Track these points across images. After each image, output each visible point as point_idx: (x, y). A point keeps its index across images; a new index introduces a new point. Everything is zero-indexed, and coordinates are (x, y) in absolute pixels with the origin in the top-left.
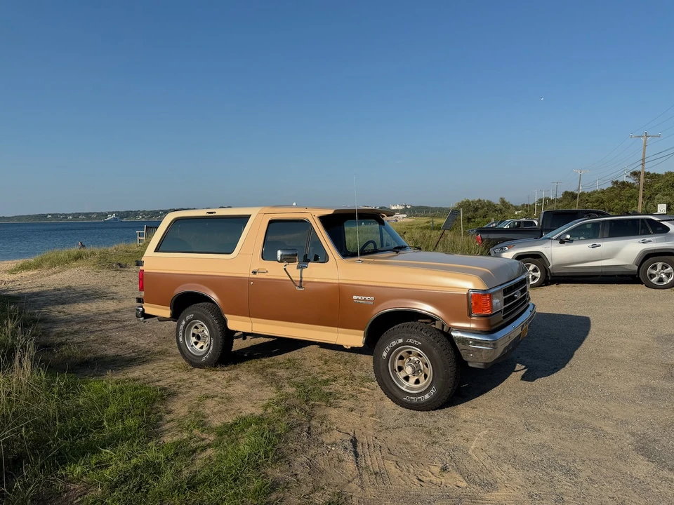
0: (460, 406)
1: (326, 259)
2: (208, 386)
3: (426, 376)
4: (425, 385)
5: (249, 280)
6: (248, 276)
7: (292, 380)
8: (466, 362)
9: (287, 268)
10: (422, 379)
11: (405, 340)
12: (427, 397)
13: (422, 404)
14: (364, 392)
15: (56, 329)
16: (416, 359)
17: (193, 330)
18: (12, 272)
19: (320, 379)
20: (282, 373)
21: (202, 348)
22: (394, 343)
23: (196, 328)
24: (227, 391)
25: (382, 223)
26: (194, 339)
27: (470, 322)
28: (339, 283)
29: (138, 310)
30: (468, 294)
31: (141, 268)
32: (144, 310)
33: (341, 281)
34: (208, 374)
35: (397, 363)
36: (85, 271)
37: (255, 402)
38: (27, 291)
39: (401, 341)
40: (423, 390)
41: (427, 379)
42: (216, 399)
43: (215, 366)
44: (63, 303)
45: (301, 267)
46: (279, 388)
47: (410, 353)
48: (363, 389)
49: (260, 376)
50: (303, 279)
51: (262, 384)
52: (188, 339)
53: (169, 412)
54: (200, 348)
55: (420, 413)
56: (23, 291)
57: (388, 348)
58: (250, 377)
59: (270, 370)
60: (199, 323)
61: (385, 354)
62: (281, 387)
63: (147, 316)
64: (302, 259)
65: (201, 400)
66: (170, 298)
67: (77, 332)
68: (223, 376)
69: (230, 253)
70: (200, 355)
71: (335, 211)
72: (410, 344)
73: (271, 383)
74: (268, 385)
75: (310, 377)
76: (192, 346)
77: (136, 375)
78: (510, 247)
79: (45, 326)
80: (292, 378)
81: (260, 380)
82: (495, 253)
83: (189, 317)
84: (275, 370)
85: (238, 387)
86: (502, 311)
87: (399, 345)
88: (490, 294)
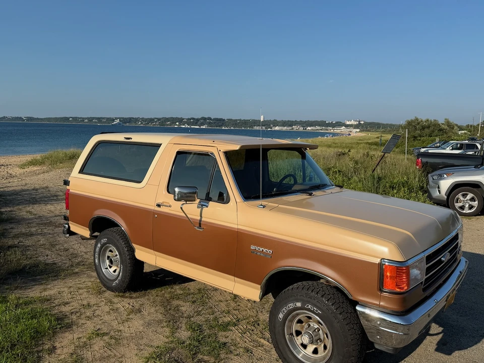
1: (227, 200)
2: (107, 318)
3: (325, 347)
4: (324, 358)
5: (153, 213)
6: (152, 208)
7: (192, 319)
8: (372, 343)
9: (184, 207)
10: (321, 349)
11: (303, 304)
14: (262, 346)
15: (16, 230)
16: (316, 326)
17: (108, 254)
18: (22, 166)
19: (221, 321)
20: (186, 308)
21: (115, 271)
22: (291, 306)
23: (111, 251)
24: (122, 328)
25: (304, 156)
26: (108, 262)
27: (380, 298)
28: (238, 229)
29: (65, 227)
30: (380, 265)
31: (68, 187)
32: (69, 227)
33: (240, 227)
34: (116, 300)
35: (295, 327)
36: (66, 172)
37: (142, 347)
39: (299, 304)
41: (327, 351)
42: (106, 338)
43: (124, 292)
44: (34, 204)
45: (201, 206)
46: (175, 329)
47: (310, 318)
48: (262, 341)
49: (162, 310)
50: (203, 219)
51: (160, 322)
52: (104, 262)
54: (112, 271)
57: (285, 310)
58: (153, 310)
59: (175, 303)
60: (113, 248)
61: (281, 316)
62: (177, 329)
63: (72, 234)
64: (204, 197)
65: (90, 339)
66: (88, 220)
67: (32, 235)
68: (127, 306)
69: (140, 182)
70: (112, 279)
71: (242, 146)
72: (309, 310)
73: (169, 321)
74: (165, 324)
75: (211, 317)
76: (107, 268)
77: (52, 292)
78: (448, 175)
79: (8, 226)
80: (193, 317)
81: (160, 317)
82: (433, 179)
83: (104, 240)
84: (181, 303)
85: (135, 323)
86: (422, 282)
87: (296, 309)
88: (408, 267)
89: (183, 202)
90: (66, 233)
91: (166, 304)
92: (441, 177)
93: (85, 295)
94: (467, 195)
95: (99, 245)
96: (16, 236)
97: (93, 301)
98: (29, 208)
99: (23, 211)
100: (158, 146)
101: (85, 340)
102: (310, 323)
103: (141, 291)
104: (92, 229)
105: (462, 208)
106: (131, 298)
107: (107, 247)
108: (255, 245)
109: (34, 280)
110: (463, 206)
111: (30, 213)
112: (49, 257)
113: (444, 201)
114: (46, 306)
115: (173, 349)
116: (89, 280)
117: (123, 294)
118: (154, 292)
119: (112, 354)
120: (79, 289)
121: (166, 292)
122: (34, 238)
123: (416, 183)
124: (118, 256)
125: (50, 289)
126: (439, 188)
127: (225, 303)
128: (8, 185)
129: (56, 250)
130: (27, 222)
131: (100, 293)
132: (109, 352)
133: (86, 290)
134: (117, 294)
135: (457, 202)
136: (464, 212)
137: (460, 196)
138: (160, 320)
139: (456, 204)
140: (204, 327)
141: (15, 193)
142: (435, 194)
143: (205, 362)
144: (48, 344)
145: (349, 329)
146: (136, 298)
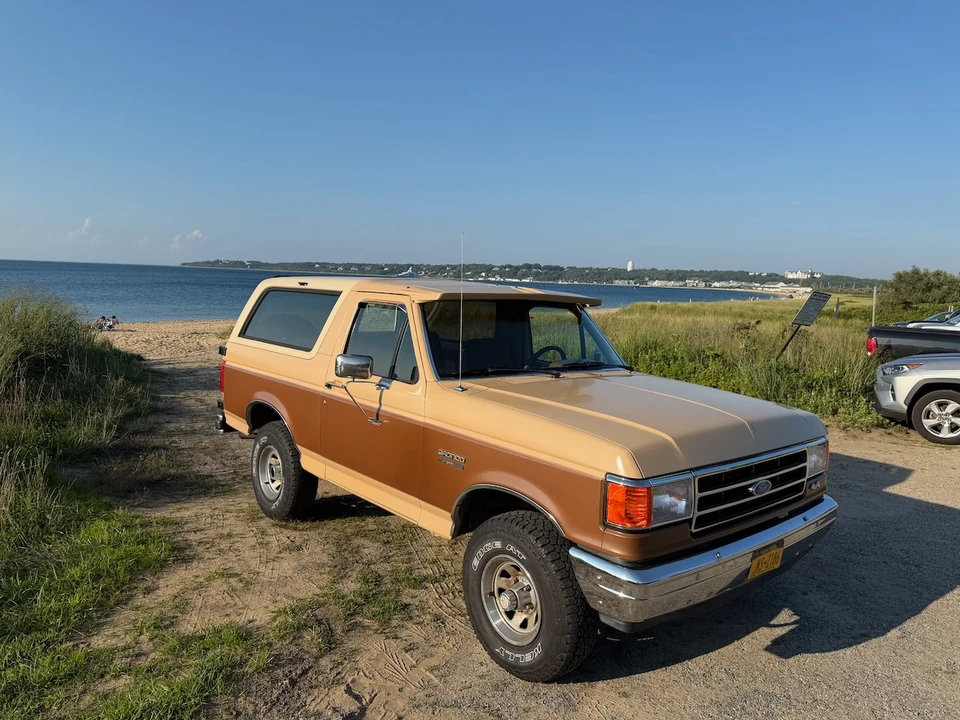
0: (601, 684)
1: (413, 378)
2: (247, 554)
4: (531, 635)
5: (323, 396)
6: (321, 390)
7: (372, 566)
8: (596, 613)
9: (351, 386)
10: (531, 620)
11: (504, 545)
12: (528, 658)
15: (173, 425)
16: (526, 583)
17: (271, 460)
18: (222, 335)
19: (416, 573)
20: (371, 550)
21: (277, 488)
23: (274, 456)
24: (262, 569)
26: (269, 477)
27: (603, 537)
28: (425, 423)
29: (218, 418)
30: (605, 483)
31: (224, 358)
32: (224, 418)
33: (428, 420)
34: (272, 531)
35: (499, 582)
37: (278, 598)
38: (184, 366)
39: (498, 545)
40: (525, 643)
42: (233, 581)
43: (287, 520)
45: (381, 387)
46: (338, 579)
47: (516, 568)
49: (333, 550)
50: (382, 408)
51: (322, 566)
52: (264, 472)
53: (148, 591)
54: (272, 486)
55: (519, 683)
56: (177, 366)
57: (481, 553)
58: (319, 549)
59: (357, 541)
60: (274, 450)
61: (476, 562)
62: (342, 578)
64: (387, 373)
65: (209, 579)
66: (245, 407)
67: (194, 432)
68: (285, 539)
69: (309, 350)
70: (272, 498)
71: (444, 295)
72: (511, 554)
73: (336, 566)
74: (328, 569)
75: (404, 567)
76: (268, 483)
77: (186, 514)
78: (912, 366)
79: (162, 418)
80: (374, 563)
81: (325, 558)
82: (884, 374)
83: (264, 439)
84: (366, 542)
85: (285, 564)
86: (690, 521)
87: (496, 552)
88: (649, 489)
89: (350, 379)
90: (219, 426)
91: (342, 544)
92: (898, 370)
93: (232, 521)
94: (947, 404)
95: (258, 447)
96: (170, 434)
97: (239, 528)
98: (202, 394)
99: (193, 399)
100: (336, 295)
101: (202, 579)
102: (519, 578)
103: (314, 521)
104: (252, 422)
105: (937, 428)
106: (295, 529)
107: (269, 450)
108: (444, 449)
109: (170, 497)
110: (940, 425)
111: (201, 401)
112: (209, 467)
113: (901, 414)
114: (170, 530)
115: (320, 605)
116: (245, 501)
117: (284, 523)
118: (332, 524)
119: (232, 602)
120: (227, 511)
121: (349, 525)
122: (196, 438)
123: (855, 379)
124: (281, 466)
125: (187, 509)
126: (893, 390)
127: (436, 549)
128: (183, 360)
129: (222, 457)
130: (193, 415)
131: (253, 518)
132: (229, 599)
133: (235, 514)
134: (276, 522)
135: (928, 418)
136: (941, 436)
137: (933, 406)
138: (324, 564)
139: (925, 421)
140: (387, 580)
141: (189, 372)
142: (887, 401)
143: (364, 627)
144: (149, 581)
145: (563, 587)
146: (303, 530)
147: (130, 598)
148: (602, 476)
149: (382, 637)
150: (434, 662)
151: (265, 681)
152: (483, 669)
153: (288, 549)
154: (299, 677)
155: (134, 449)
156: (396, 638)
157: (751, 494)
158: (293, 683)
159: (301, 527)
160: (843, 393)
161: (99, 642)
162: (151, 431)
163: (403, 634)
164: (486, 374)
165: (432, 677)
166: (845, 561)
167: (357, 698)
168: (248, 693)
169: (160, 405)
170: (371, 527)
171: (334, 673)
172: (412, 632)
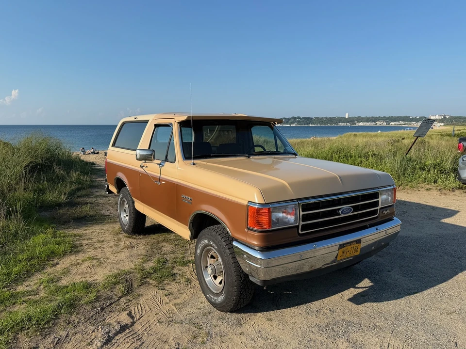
1: (174, 160)
2: (107, 249)
4: (221, 287)
6: (139, 169)
11: (209, 242)
12: (220, 299)
13: (217, 304)
17: (125, 206)
19: (186, 259)
20: (168, 248)
22: (203, 243)
23: (126, 204)
24: (111, 257)
27: (247, 235)
28: (177, 182)
30: (247, 207)
31: (106, 157)
33: (178, 180)
34: (124, 239)
35: (210, 261)
37: (113, 270)
40: (219, 292)
42: (95, 261)
45: (161, 166)
49: (149, 248)
50: (161, 176)
52: (123, 212)
53: (53, 265)
54: (125, 218)
55: (217, 313)
57: (200, 246)
58: (142, 247)
59: (163, 244)
61: (198, 251)
62: (148, 261)
63: (110, 192)
64: (164, 159)
65: (83, 261)
66: (114, 181)
68: (128, 243)
70: (125, 224)
71: (188, 117)
72: (212, 246)
73: (147, 256)
74: (142, 257)
75: (181, 256)
77: (88, 232)
80: (166, 254)
81: (143, 252)
82: (463, 160)
83: (122, 196)
84: (167, 245)
85: (123, 254)
86: (297, 227)
87: (206, 246)
88: (269, 209)
90: (106, 190)
91: (154, 245)
93: (107, 235)
95: (119, 199)
96: (97, 196)
97: (109, 238)
100: (146, 122)
101: (80, 261)
103: (145, 235)
104: (118, 187)
106: (135, 239)
107: (124, 201)
108: (184, 194)
109: (85, 224)
112: (110, 211)
114: (76, 239)
115: (131, 273)
116: (117, 226)
117: (130, 236)
120: (107, 231)
124: (128, 209)
125: (89, 230)
131: (117, 234)
132: (89, 270)
133: (110, 232)
134: (127, 235)
138: (141, 254)
140: (170, 262)
142: (464, 175)
143: (149, 284)
144: (56, 261)
145: (233, 262)
146: (138, 239)
147: (43, 268)
148: (246, 203)
149: (156, 289)
150: (178, 301)
151: (88, 308)
152: (202, 305)
153: (128, 247)
154: (107, 307)
155: (76, 204)
156: (164, 289)
157: (340, 215)
158: (103, 309)
159: (137, 237)
160: (442, 172)
161: (20, 289)
162: (88, 196)
163: (168, 287)
164: (210, 157)
165: (175, 308)
166: (418, 255)
167: (132, 317)
168: (78, 313)
169: (94, 184)
170: (172, 238)
171: (126, 305)
172: (173, 287)
